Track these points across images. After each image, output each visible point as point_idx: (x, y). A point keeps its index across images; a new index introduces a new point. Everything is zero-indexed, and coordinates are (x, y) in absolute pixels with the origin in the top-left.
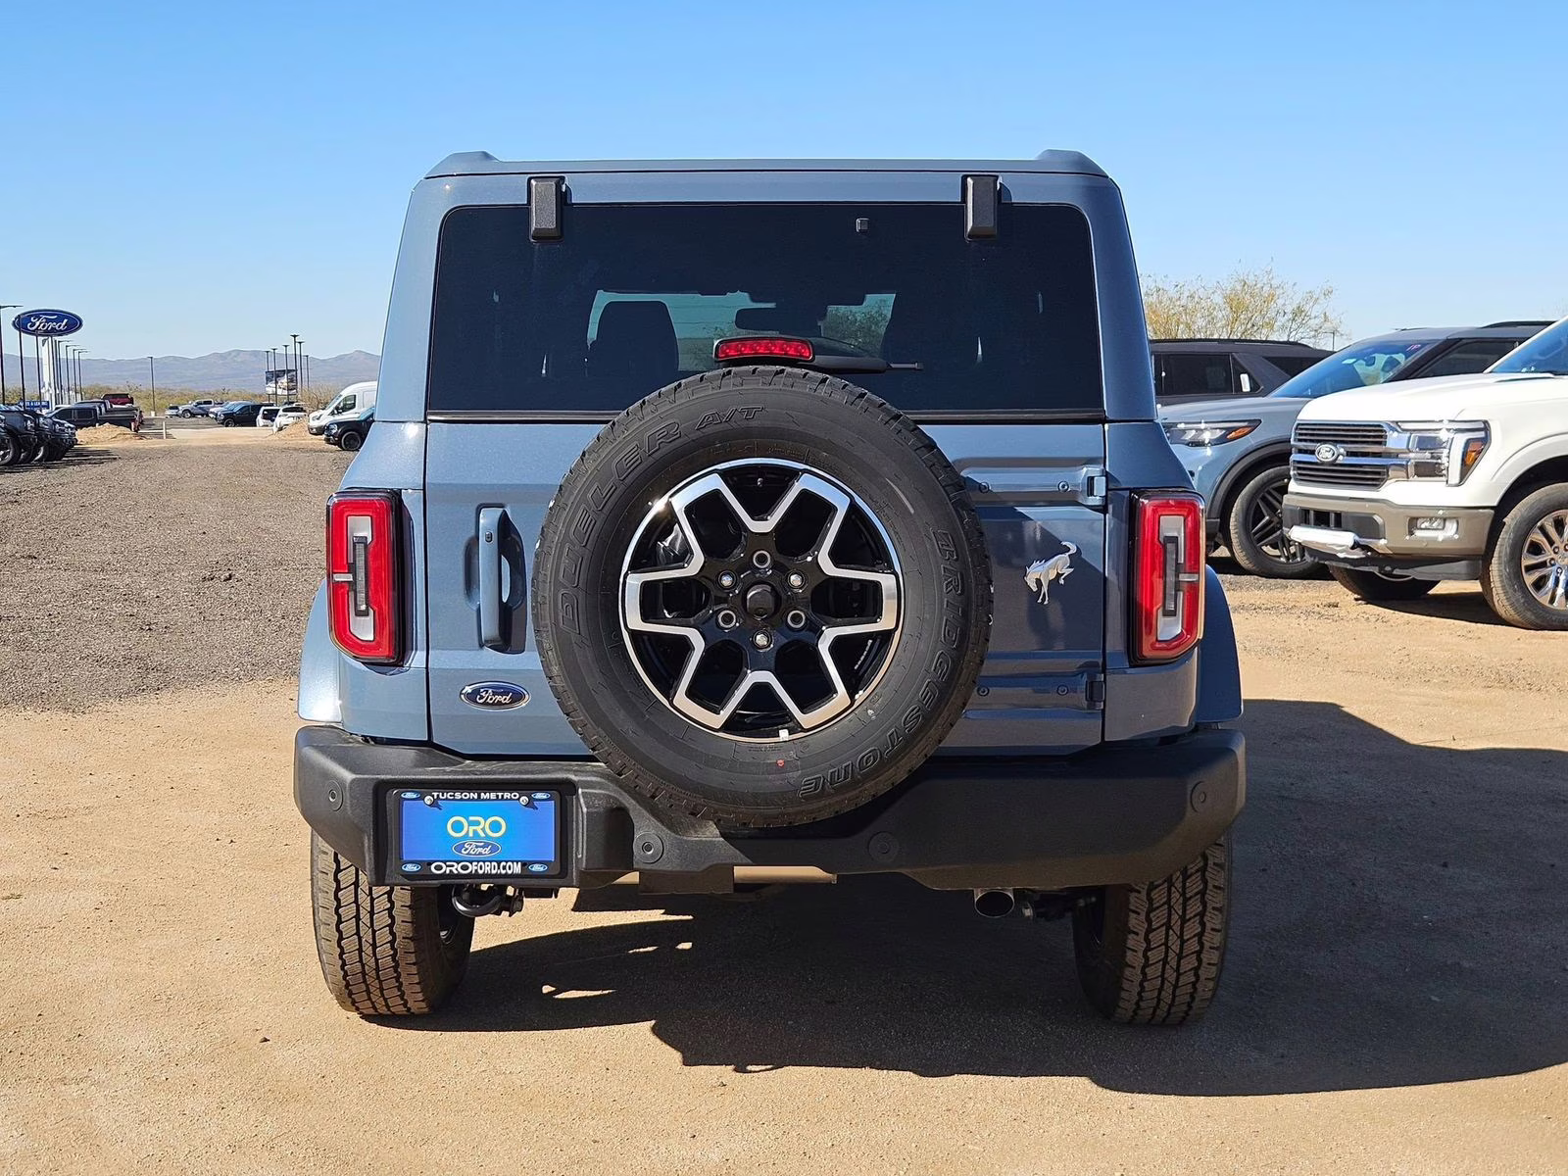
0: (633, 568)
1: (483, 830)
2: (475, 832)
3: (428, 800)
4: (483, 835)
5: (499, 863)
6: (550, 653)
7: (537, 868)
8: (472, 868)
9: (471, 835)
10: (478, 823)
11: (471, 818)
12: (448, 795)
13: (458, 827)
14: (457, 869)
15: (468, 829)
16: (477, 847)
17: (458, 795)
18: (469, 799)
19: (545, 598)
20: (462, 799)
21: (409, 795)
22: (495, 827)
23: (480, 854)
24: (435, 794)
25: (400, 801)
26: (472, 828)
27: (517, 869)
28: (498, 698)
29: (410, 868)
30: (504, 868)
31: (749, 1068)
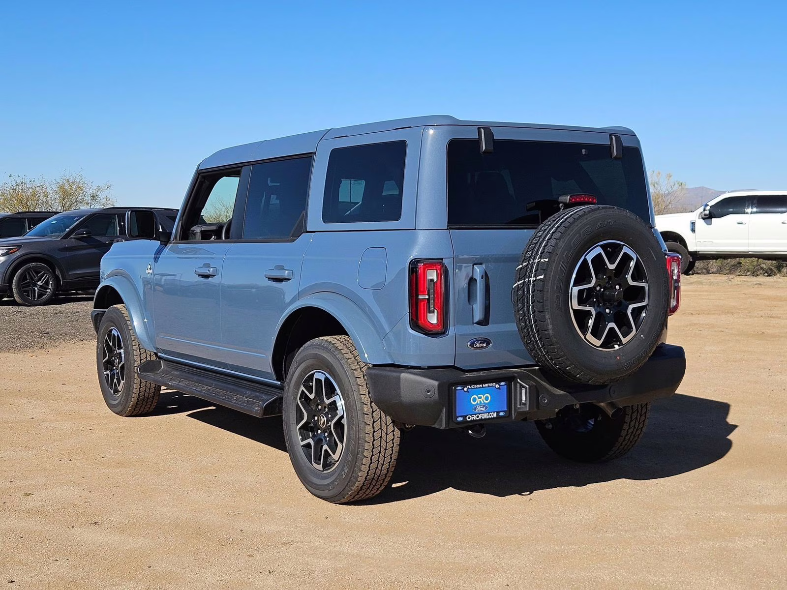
0: (575, 285)
1: (483, 400)
2: (480, 401)
3: (465, 389)
4: (483, 402)
5: (489, 413)
6: (548, 320)
7: (502, 414)
8: (480, 416)
9: (479, 403)
10: (481, 398)
11: (479, 396)
12: (472, 387)
13: (474, 400)
14: (475, 417)
15: (478, 401)
16: (481, 407)
17: (475, 386)
18: (479, 388)
19: (548, 298)
20: (477, 388)
21: (459, 388)
22: (487, 398)
23: (482, 410)
24: (468, 386)
25: (456, 390)
26: (479, 400)
27: (495, 415)
28: (481, 345)
29: (460, 419)
30: (491, 415)
31: (523, 493)
